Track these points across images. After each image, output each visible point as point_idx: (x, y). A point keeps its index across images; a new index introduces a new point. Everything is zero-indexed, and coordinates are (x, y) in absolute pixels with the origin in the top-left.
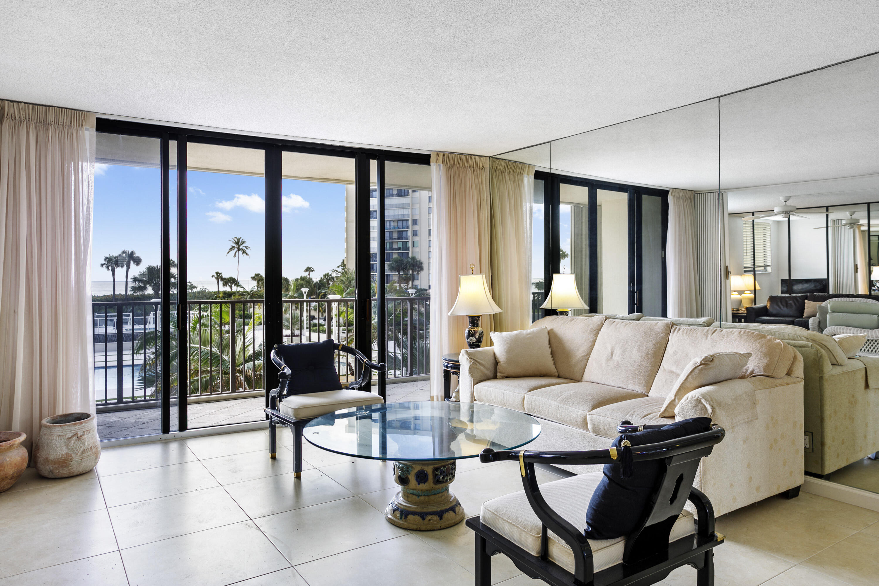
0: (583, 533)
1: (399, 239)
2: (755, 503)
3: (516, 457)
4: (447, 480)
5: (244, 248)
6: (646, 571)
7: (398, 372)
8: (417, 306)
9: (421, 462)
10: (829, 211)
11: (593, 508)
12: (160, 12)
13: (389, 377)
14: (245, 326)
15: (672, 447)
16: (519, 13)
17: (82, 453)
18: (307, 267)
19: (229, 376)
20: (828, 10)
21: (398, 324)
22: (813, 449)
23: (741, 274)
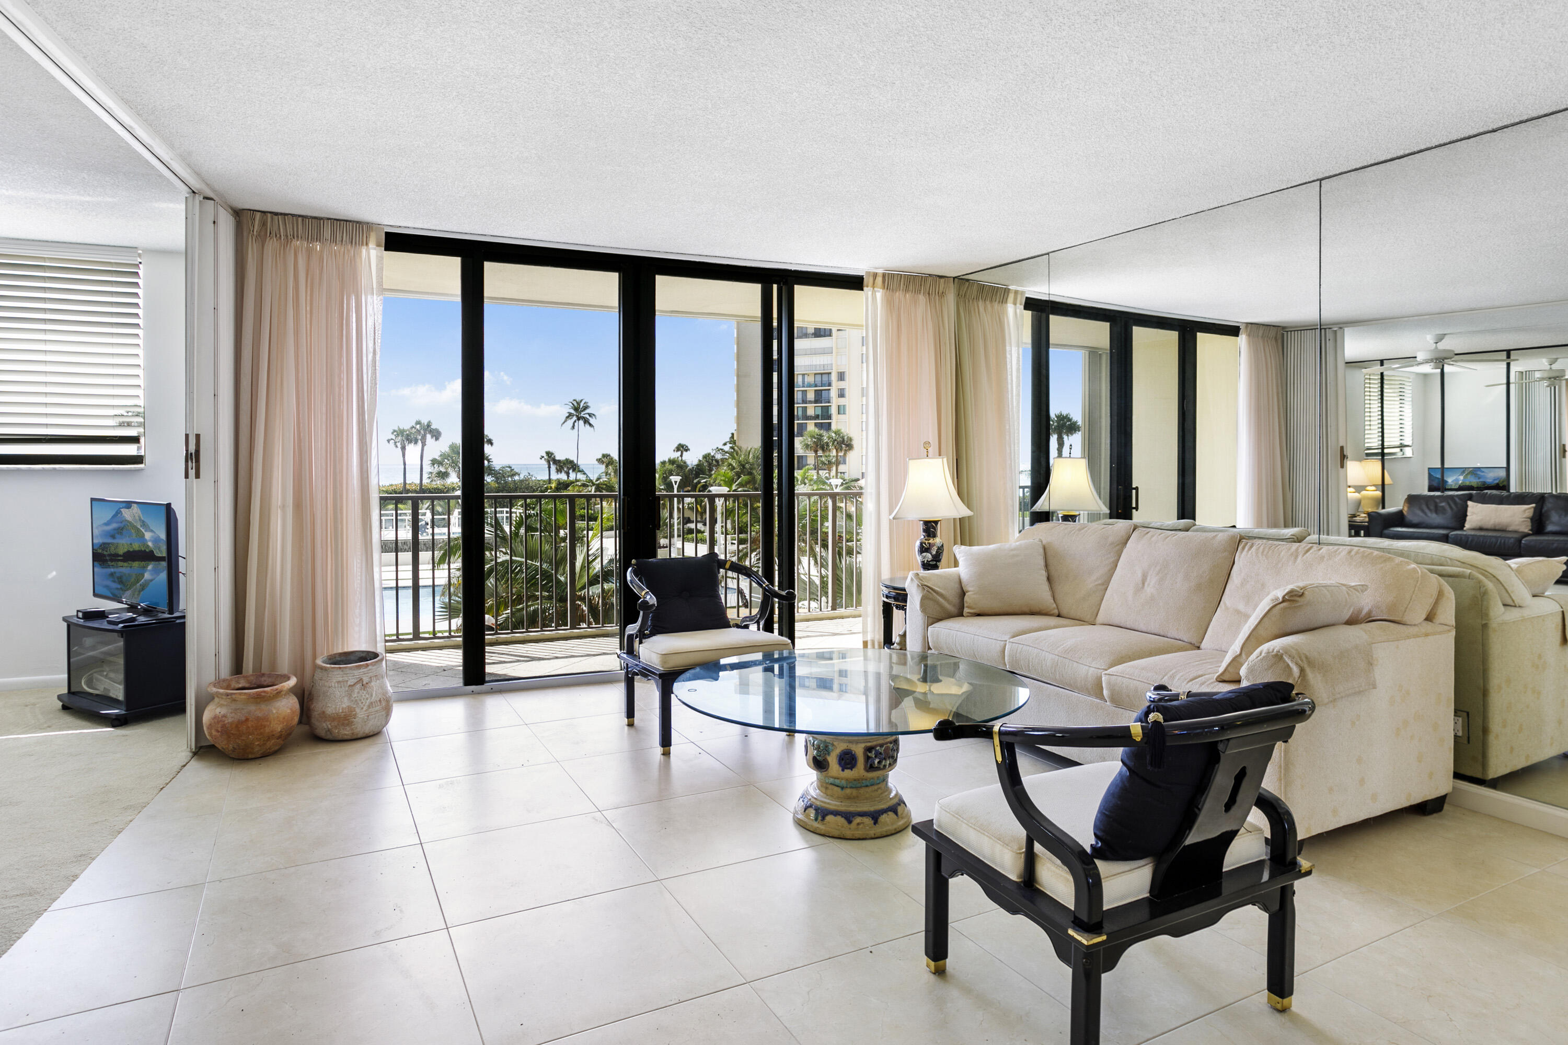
0: (1088, 850)
1: (816, 401)
2: (1370, 819)
3: (986, 734)
4: (885, 766)
5: (587, 416)
6: (1187, 911)
7: (814, 604)
8: (843, 505)
9: (846, 738)
10: (1512, 358)
11: (1104, 813)
12: (475, 83)
13: (800, 610)
14: (590, 532)
15: (1227, 726)
16: (998, 62)
17: (369, 707)
18: (678, 443)
19: (567, 605)
20: (1501, 40)
21: (814, 532)
22: (1469, 738)
23: (1360, 460)
